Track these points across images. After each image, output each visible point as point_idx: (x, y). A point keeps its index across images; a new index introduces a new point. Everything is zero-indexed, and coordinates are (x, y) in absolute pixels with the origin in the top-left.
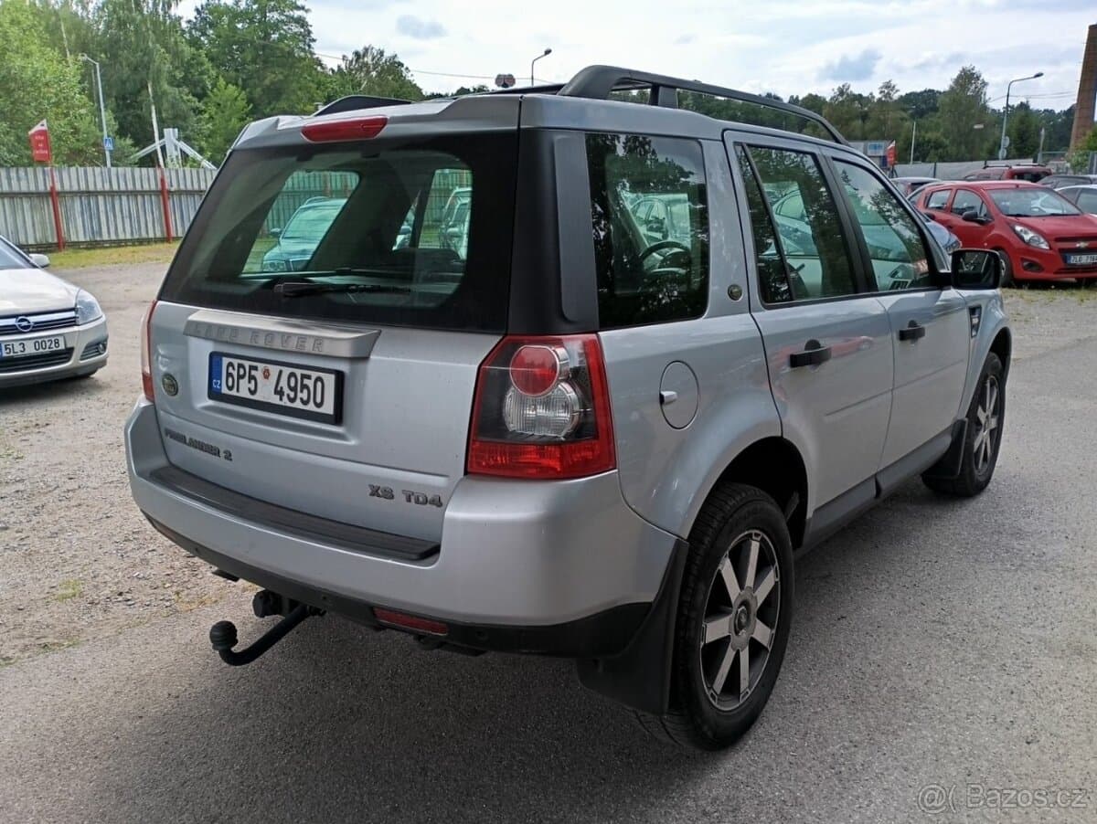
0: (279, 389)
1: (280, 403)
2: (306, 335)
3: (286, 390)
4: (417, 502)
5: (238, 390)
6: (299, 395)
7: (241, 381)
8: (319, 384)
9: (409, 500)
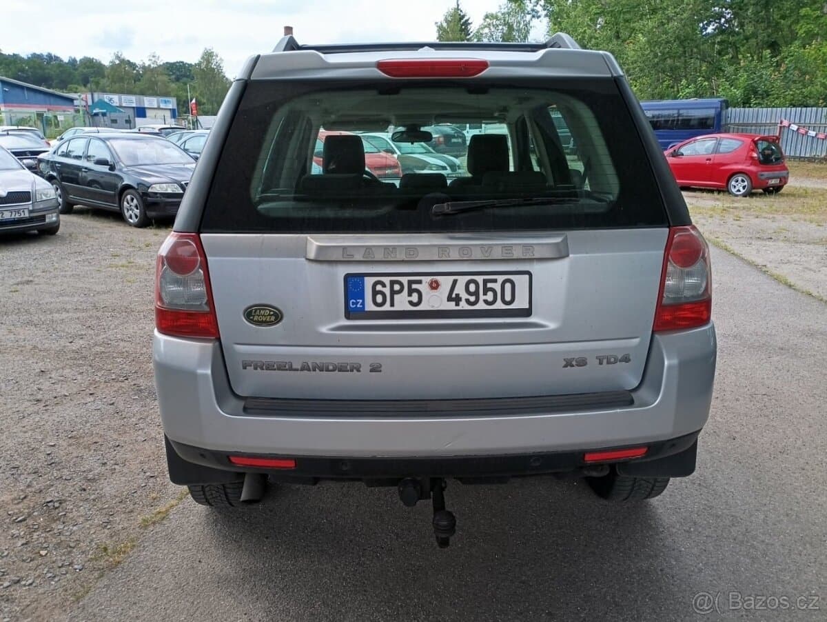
0: (454, 296)
1: (457, 308)
2: (512, 244)
3: (464, 296)
4: (609, 363)
5: (392, 305)
6: (482, 297)
7: (396, 297)
8: (508, 286)
9: (601, 363)
